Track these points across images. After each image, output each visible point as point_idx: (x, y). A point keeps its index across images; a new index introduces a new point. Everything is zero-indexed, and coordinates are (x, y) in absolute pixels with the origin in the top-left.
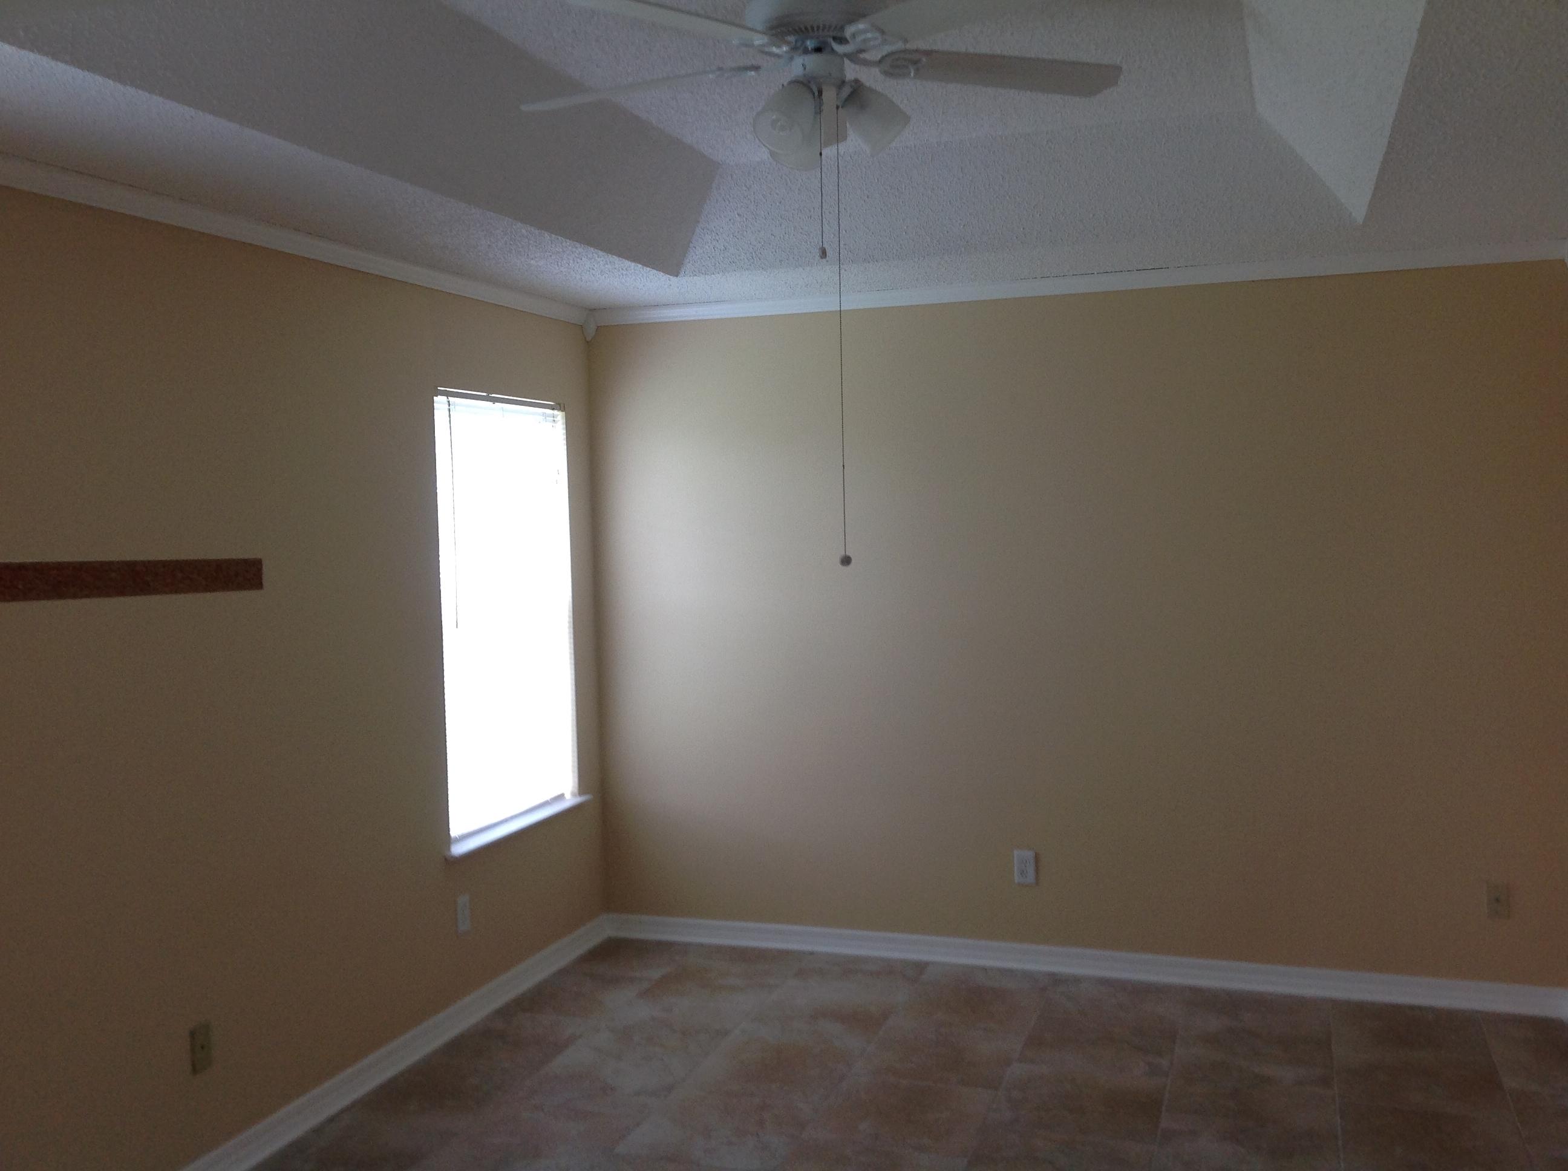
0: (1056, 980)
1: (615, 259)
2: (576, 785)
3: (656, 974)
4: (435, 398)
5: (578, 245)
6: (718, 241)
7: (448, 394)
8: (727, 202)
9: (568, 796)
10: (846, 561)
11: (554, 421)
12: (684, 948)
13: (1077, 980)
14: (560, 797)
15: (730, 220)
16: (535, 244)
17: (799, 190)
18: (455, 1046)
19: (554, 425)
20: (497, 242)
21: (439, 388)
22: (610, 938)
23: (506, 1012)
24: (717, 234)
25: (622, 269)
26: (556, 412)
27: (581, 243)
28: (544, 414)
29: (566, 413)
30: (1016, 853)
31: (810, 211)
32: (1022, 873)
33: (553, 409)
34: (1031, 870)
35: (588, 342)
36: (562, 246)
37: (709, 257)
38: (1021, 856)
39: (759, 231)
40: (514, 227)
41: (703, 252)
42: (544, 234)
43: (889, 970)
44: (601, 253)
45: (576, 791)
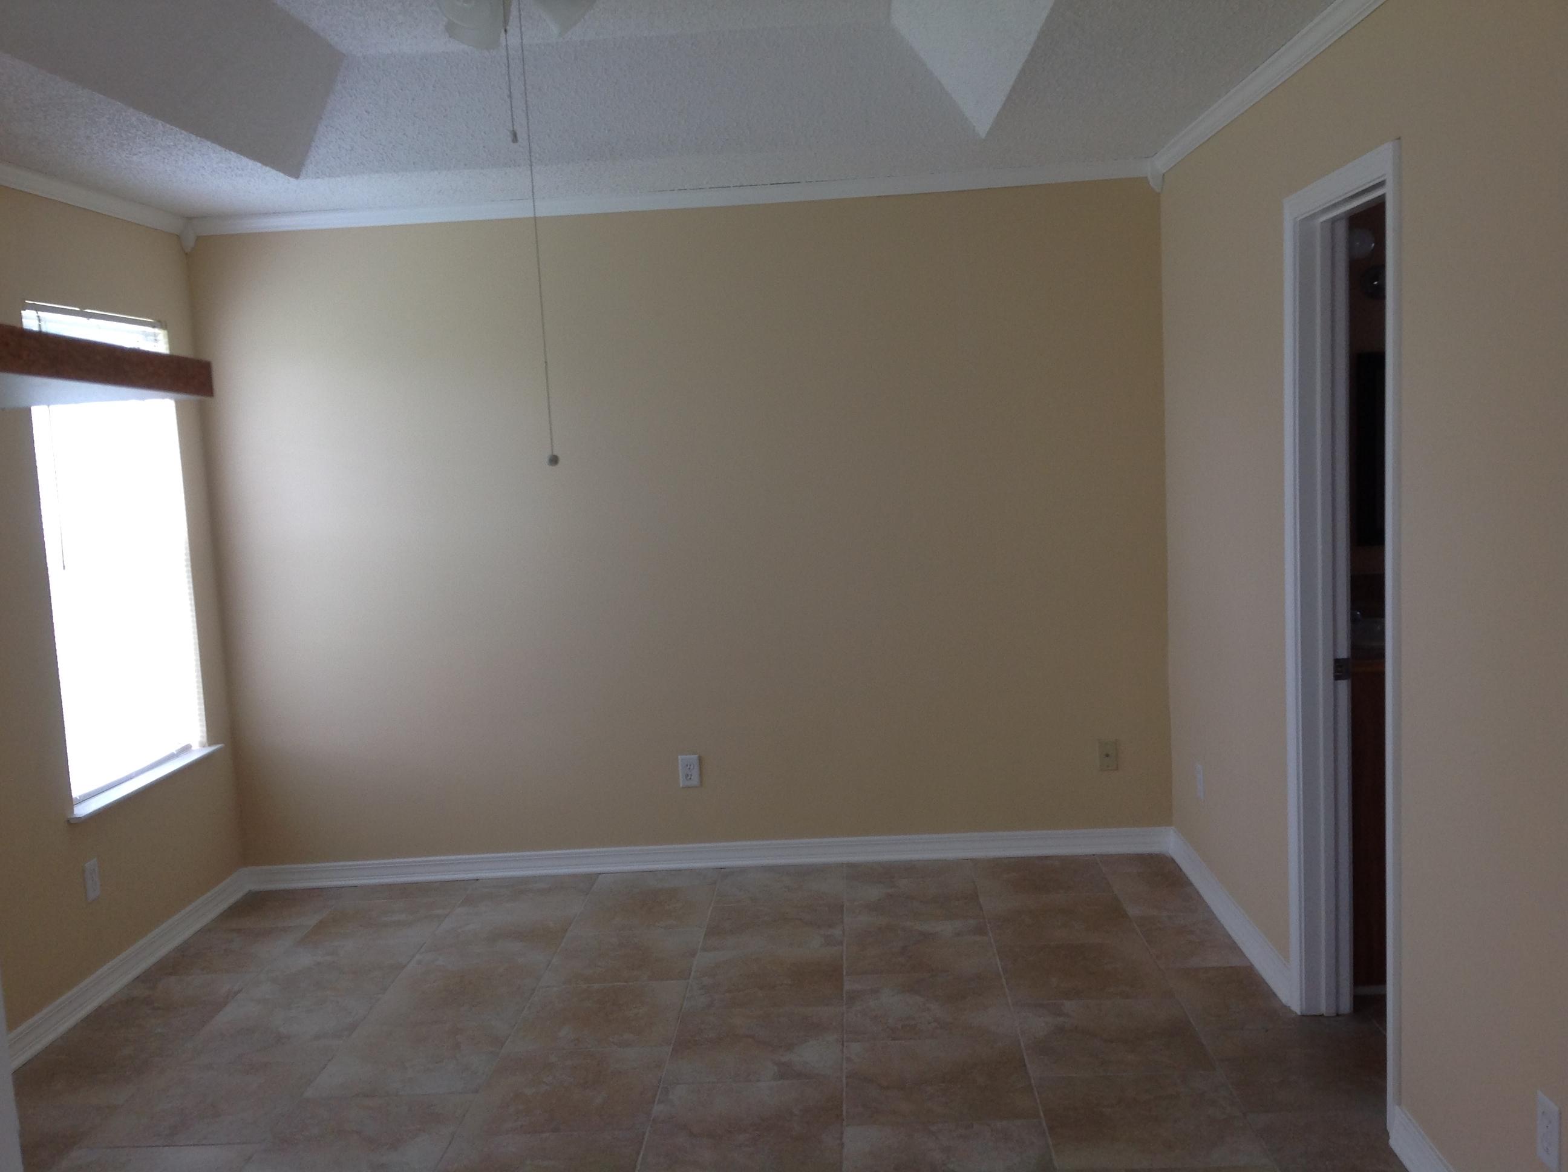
0: (725, 873)
1: (233, 156)
2: (205, 734)
3: (311, 921)
4: (22, 312)
5: (193, 137)
6: (343, 140)
7: (37, 308)
8: (354, 97)
9: (196, 746)
10: (554, 460)
11: (156, 340)
12: (338, 892)
13: (743, 870)
14: (186, 749)
15: (357, 117)
16: (144, 135)
17: (433, 86)
18: (97, 1019)
19: (156, 344)
20: (98, 132)
21: (27, 301)
22: (250, 890)
23: (147, 978)
24: (342, 132)
25: (238, 168)
26: (156, 330)
27: (197, 135)
28: (144, 333)
29: (169, 332)
30: (679, 757)
31: (446, 110)
32: (687, 776)
33: (154, 327)
34: (695, 773)
35: (187, 254)
36: (175, 138)
37: (334, 158)
38: (686, 760)
39: (390, 130)
40: (124, 114)
41: (328, 152)
42: (157, 123)
43: (558, 885)
44: (218, 148)
45: (205, 740)
